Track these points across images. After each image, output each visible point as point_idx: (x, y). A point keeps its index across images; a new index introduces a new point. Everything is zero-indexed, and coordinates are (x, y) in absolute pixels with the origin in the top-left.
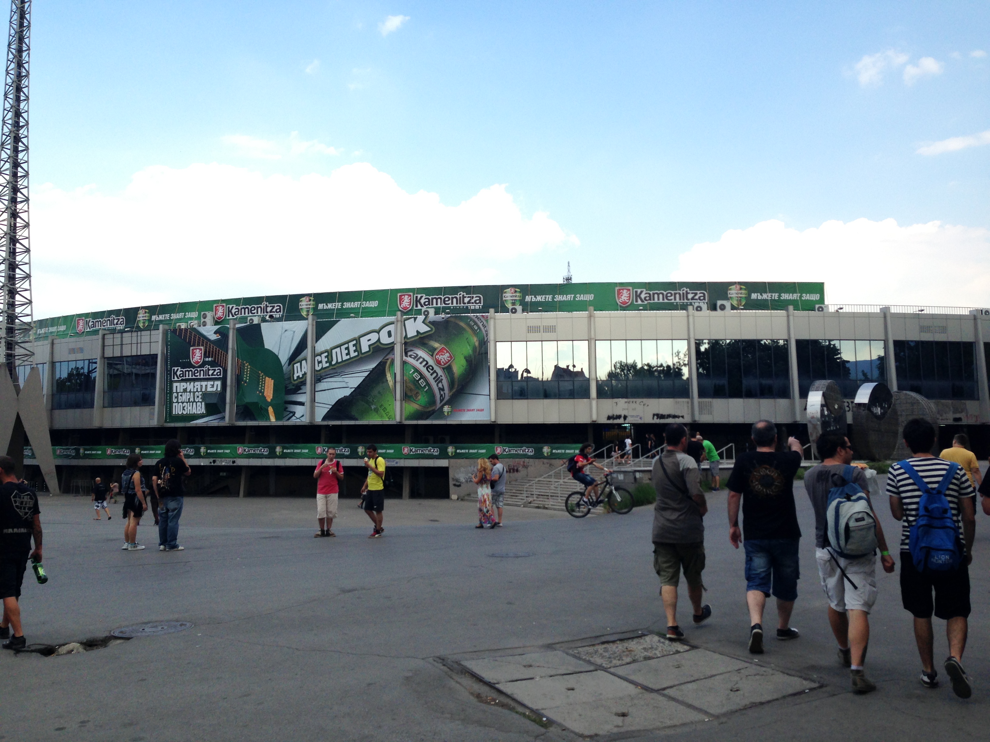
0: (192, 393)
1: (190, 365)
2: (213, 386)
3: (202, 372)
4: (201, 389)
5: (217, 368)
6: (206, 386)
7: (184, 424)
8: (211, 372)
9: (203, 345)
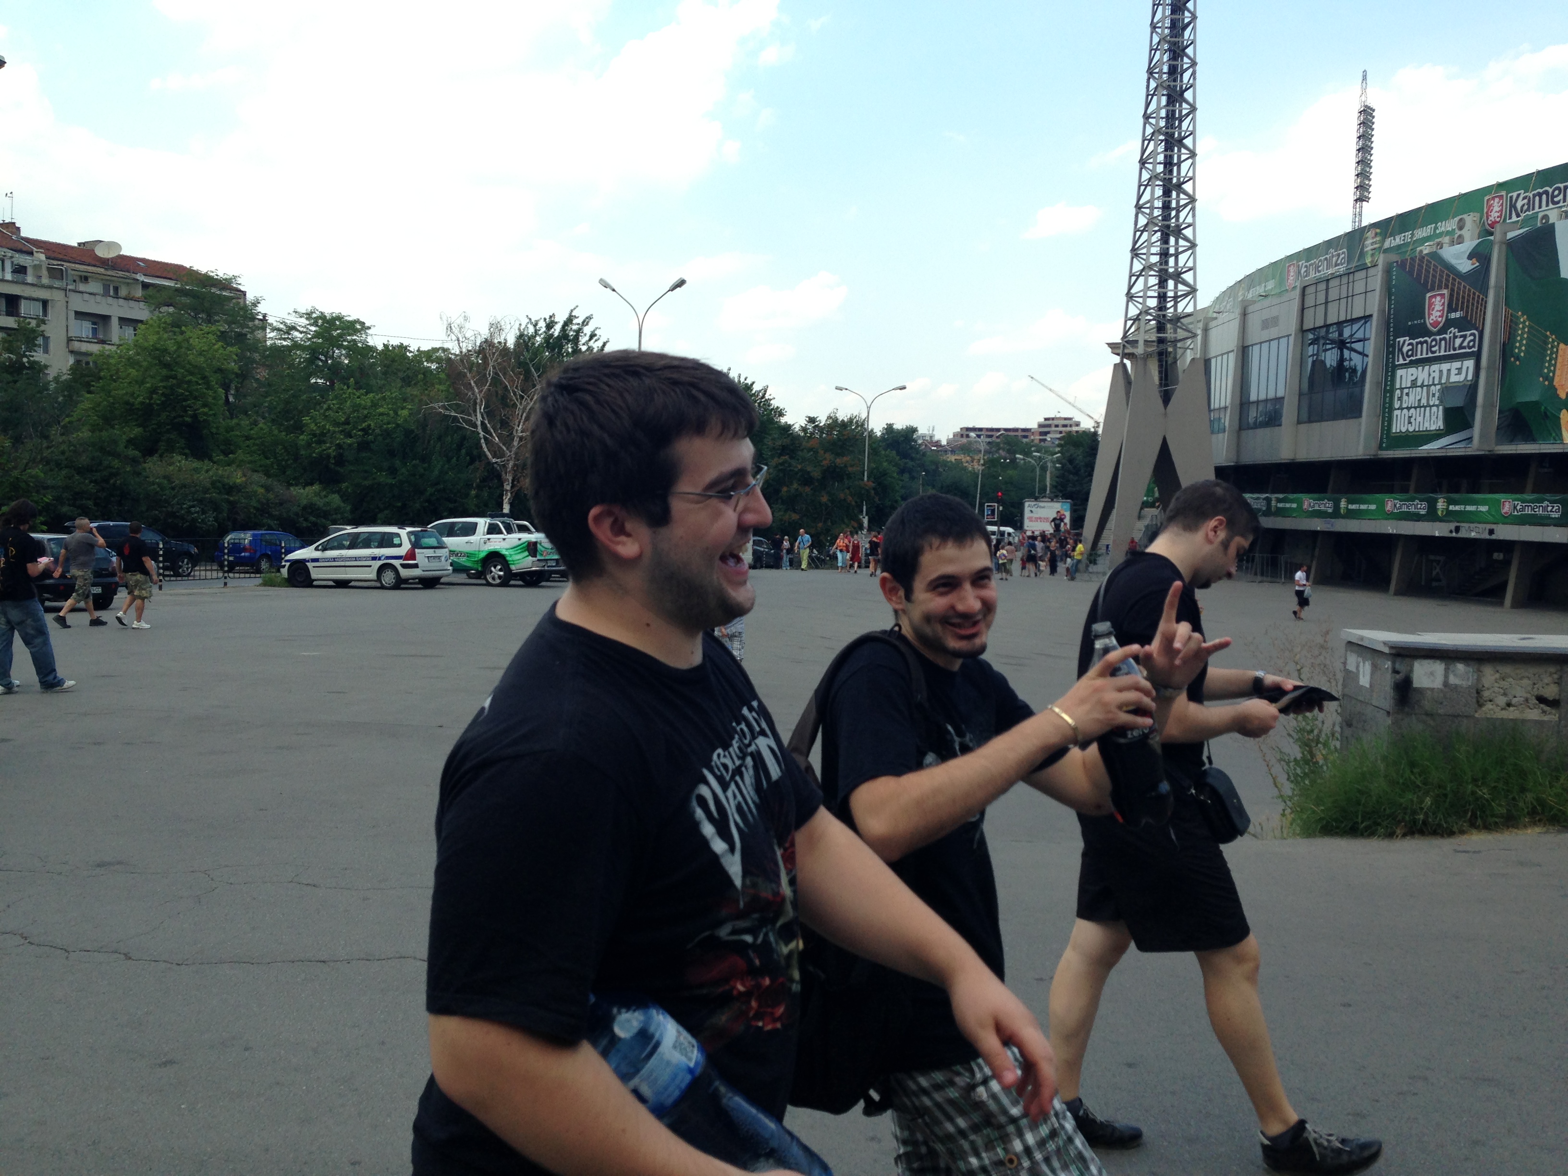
0: (1425, 388)
1: (1423, 331)
2: (1460, 370)
3: (1443, 343)
4: (1440, 378)
5: (1468, 333)
6: (1449, 370)
7: (1408, 452)
8: (1458, 341)
9: (1447, 287)
